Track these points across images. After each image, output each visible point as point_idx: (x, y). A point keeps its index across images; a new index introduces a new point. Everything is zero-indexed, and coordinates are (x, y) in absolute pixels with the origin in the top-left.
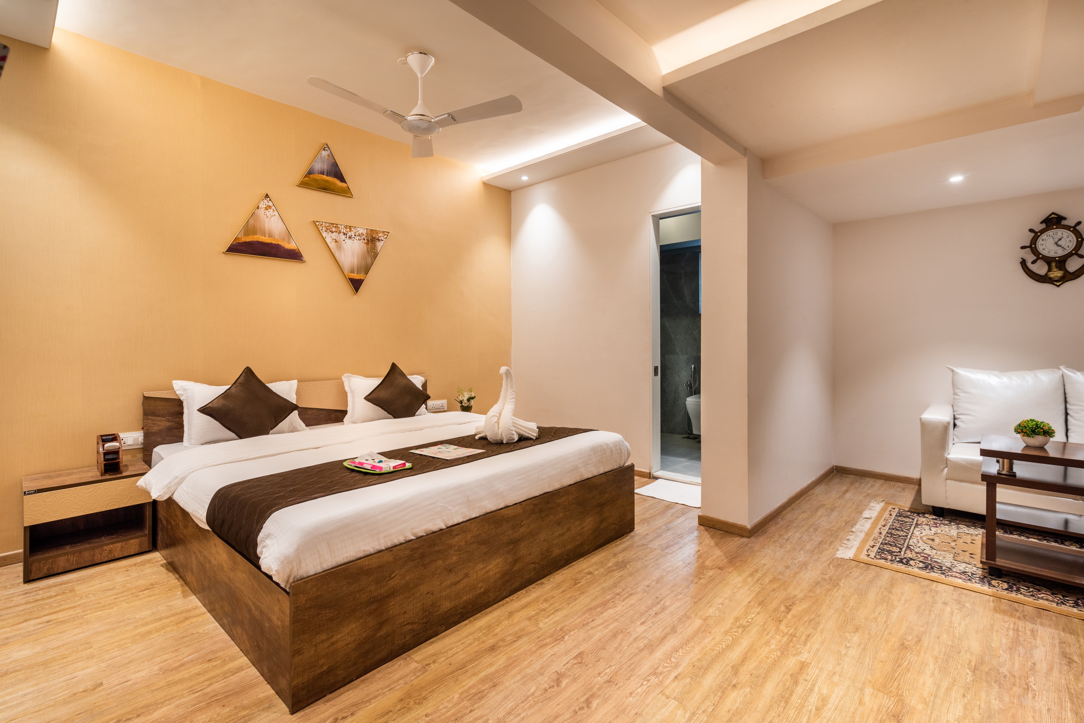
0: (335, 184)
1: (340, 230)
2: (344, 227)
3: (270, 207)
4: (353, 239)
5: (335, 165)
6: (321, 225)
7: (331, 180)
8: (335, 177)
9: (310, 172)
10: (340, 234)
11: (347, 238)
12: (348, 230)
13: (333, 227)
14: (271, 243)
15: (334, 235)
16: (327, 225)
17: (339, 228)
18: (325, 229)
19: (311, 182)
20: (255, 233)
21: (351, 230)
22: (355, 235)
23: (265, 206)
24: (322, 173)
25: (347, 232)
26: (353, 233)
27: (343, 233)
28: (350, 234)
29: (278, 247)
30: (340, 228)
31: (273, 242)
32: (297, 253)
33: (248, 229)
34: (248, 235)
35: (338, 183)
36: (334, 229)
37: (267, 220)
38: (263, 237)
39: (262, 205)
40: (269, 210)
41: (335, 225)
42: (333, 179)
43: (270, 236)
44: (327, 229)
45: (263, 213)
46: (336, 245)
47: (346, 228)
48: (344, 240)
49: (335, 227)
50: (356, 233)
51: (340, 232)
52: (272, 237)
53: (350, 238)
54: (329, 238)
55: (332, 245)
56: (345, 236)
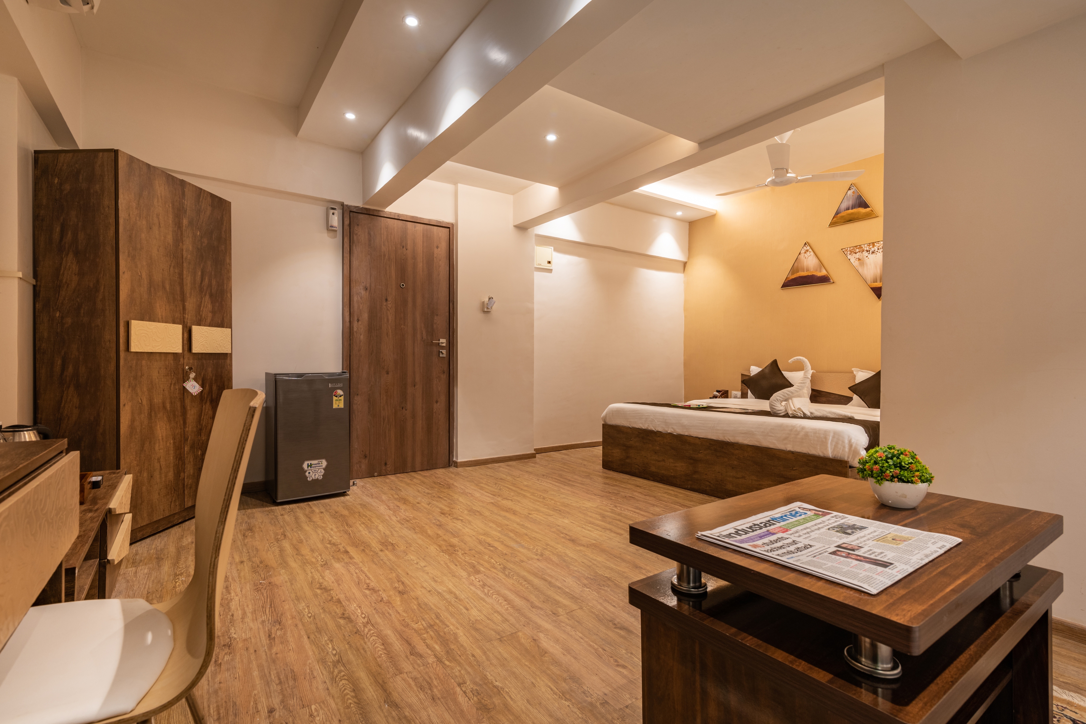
0: (859, 213)
1: (863, 250)
2: (867, 245)
3: (807, 251)
4: (876, 253)
5: (860, 197)
6: (846, 250)
7: (856, 211)
8: (859, 207)
9: (837, 213)
10: (864, 252)
11: (870, 254)
12: (871, 246)
13: (857, 249)
14: (808, 275)
15: (857, 256)
16: (851, 248)
17: (862, 248)
18: (850, 253)
19: (838, 220)
20: (798, 271)
21: (874, 246)
22: (878, 249)
23: (804, 251)
24: (848, 209)
25: (871, 248)
26: (876, 248)
27: (866, 250)
28: (873, 249)
29: (813, 276)
30: (864, 248)
31: (810, 274)
32: (827, 277)
33: (794, 269)
34: (794, 274)
35: (862, 211)
36: (857, 250)
37: (805, 260)
38: (803, 273)
39: (803, 251)
40: (807, 253)
41: (858, 247)
42: (857, 209)
43: (807, 270)
44: (851, 252)
45: (803, 256)
46: (859, 263)
47: (869, 246)
48: (867, 257)
49: (859, 248)
50: (879, 247)
51: (863, 251)
52: (808, 271)
53: (873, 253)
54: (853, 258)
55: (856, 263)
56: (868, 252)
